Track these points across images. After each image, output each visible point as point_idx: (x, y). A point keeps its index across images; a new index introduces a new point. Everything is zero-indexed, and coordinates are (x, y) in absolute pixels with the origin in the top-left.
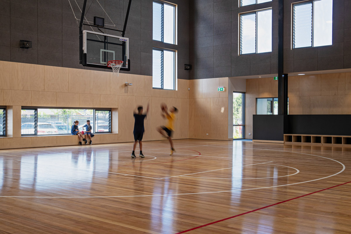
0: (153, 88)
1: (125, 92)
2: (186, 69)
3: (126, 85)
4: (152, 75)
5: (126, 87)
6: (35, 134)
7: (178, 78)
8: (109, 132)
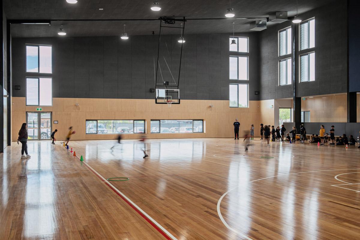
0: (230, 107)
1: (210, 110)
2: (256, 94)
3: (210, 107)
4: (229, 100)
5: (211, 108)
6: (159, 133)
7: (249, 100)
8: (202, 132)
